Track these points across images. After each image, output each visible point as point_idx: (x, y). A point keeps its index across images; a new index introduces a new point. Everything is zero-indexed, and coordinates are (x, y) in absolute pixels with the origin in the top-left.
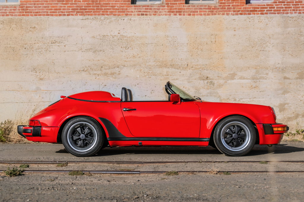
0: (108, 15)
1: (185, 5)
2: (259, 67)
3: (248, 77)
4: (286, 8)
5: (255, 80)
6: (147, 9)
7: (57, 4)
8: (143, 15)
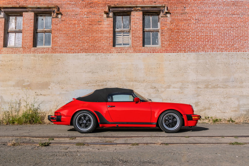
0: (100, 53)
1: (142, 47)
2: (183, 82)
3: (178, 87)
4: (198, 49)
5: (181, 89)
6: (122, 49)
7: (72, 47)
8: (119, 53)
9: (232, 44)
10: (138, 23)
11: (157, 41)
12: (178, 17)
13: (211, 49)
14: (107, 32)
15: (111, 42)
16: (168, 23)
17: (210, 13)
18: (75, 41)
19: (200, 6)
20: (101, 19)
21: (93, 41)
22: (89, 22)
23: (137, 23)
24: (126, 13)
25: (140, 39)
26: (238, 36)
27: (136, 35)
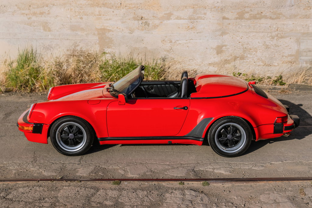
2: (196, 6)
3: (185, 18)
5: (192, 21)
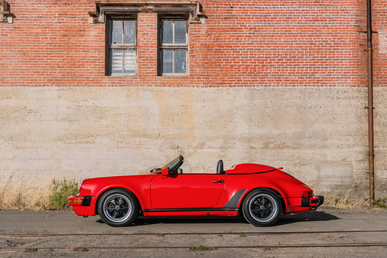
0: (82, 86)
1: (157, 77)
2: (226, 137)
3: (217, 147)
4: (252, 81)
5: (223, 150)
6: (120, 80)
7: (33, 75)
9: (312, 73)
10: (150, 35)
11: (183, 67)
12: (220, 23)
13: (276, 81)
14: (95, 49)
15: (103, 67)
16: (201, 34)
17: (275, 18)
18: (38, 64)
19: (259, 5)
20: (84, 26)
21: (70, 65)
22: (63, 30)
23: (147, 34)
24: (128, 15)
25: (152, 63)
26: (323, 60)
27: (145, 54)
